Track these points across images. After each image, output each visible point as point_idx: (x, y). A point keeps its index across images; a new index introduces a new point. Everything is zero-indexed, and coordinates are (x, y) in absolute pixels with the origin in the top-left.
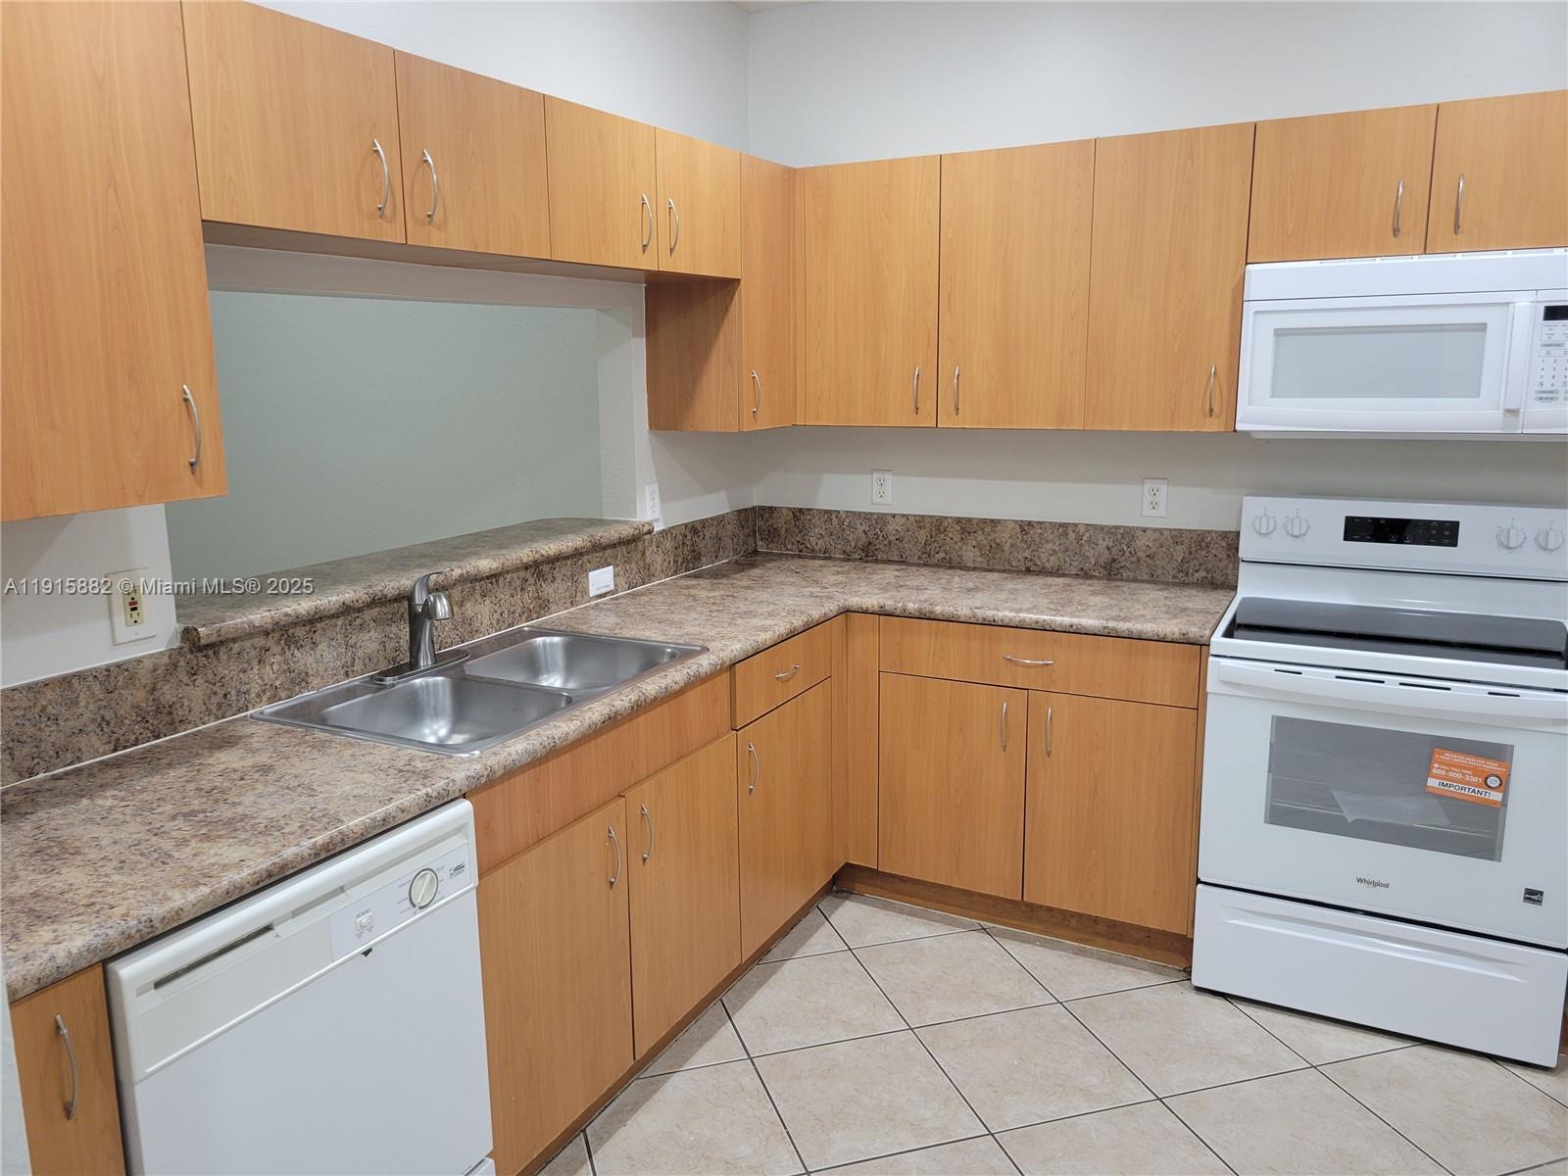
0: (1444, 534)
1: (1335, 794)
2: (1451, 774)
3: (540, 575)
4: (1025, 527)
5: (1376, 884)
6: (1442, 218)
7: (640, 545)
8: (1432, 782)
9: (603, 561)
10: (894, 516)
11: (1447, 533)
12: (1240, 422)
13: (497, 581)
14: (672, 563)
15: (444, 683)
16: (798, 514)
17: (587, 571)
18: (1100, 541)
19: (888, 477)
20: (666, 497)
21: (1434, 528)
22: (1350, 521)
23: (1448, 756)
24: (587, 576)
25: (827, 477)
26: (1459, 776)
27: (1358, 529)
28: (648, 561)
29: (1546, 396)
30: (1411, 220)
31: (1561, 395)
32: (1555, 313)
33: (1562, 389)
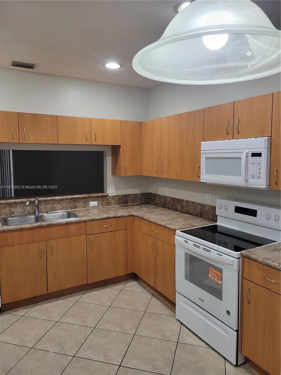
0: (253, 213)
2: (213, 274)
3: (75, 201)
4: (188, 202)
5: (202, 301)
7: (107, 198)
8: (210, 275)
9: (94, 200)
10: (168, 197)
12: (202, 180)
13: (62, 201)
14: (117, 202)
15: (34, 217)
16: (155, 194)
17: (89, 202)
18: (199, 207)
19: (167, 188)
20: (116, 188)
21: (252, 211)
22: (236, 207)
23: (212, 269)
24: (89, 203)
25: (159, 187)
27: (238, 210)
28: (109, 201)
29: (253, 177)
30: (230, 131)
31: (256, 177)
32: (254, 155)
33: (256, 176)
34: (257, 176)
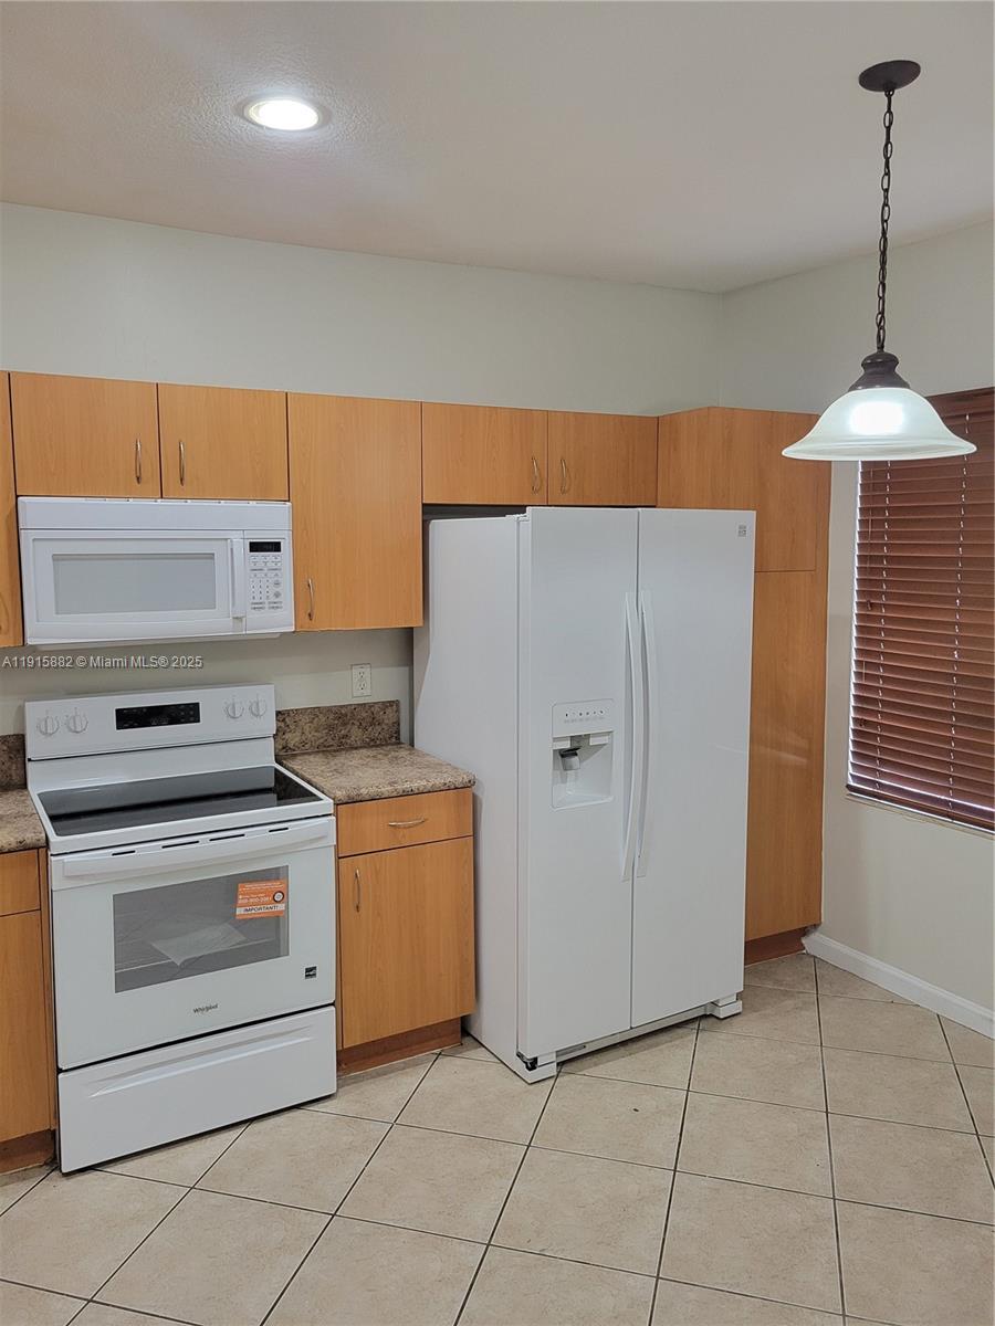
0: (188, 713)
1: (154, 945)
2: (251, 900)
5: (208, 1009)
6: (171, 475)
8: (240, 911)
11: (192, 713)
12: (29, 638)
21: (182, 710)
22: (119, 712)
23: (249, 886)
26: (256, 900)
27: (127, 719)
29: (258, 606)
30: (149, 471)
31: (267, 606)
32: (256, 547)
33: (266, 602)
34: (270, 603)
